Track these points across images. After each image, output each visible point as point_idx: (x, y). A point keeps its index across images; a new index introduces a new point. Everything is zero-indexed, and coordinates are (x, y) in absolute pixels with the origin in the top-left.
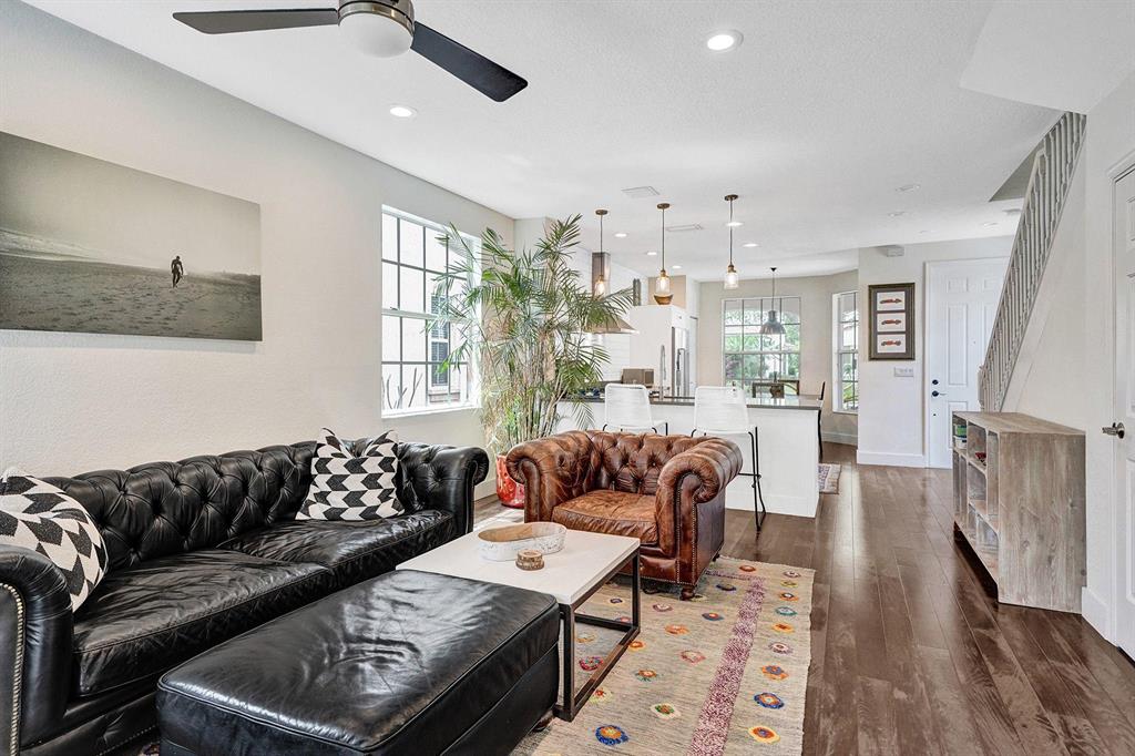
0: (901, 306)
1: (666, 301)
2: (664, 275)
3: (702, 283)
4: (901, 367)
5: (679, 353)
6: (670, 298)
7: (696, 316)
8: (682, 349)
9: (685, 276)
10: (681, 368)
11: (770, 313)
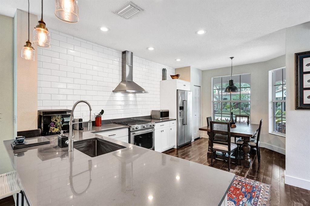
1: (176, 77)
5: (183, 103)
6: (178, 75)
7: (199, 86)
8: (185, 100)
9: (190, 66)
10: (184, 109)
11: (230, 81)
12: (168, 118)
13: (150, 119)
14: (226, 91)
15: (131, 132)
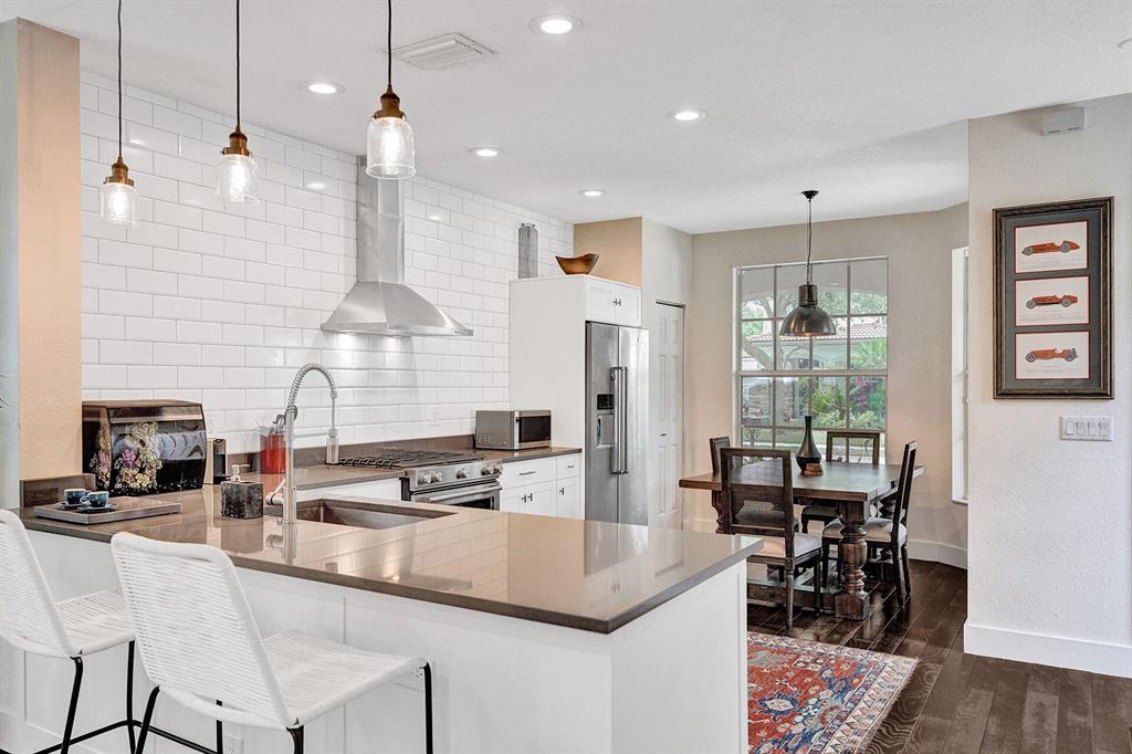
0: (1079, 259)
3: (694, 237)
4: (1076, 417)
5: (610, 378)
6: (589, 259)
7: (680, 302)
8: (618, 368)
9: (641, 218)
10: (616, 408)
11: (802, 288)
12: (545, 443)
14: (787, 330)
15: (412, 493)
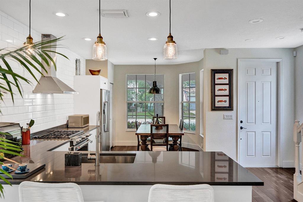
0: (227, 81)
1: (97, 73)
2: (101, 42)
3: (115, 65)
4: (226, 114)
5: (105, 105)
6: (99, 71)
7: (112, 83)
8: (107, 102)
9: (107, 60)
10: (106, 113)
11: (154, 82)
12: (88, 125)
13: (66, 128)
14: (150, 92)
